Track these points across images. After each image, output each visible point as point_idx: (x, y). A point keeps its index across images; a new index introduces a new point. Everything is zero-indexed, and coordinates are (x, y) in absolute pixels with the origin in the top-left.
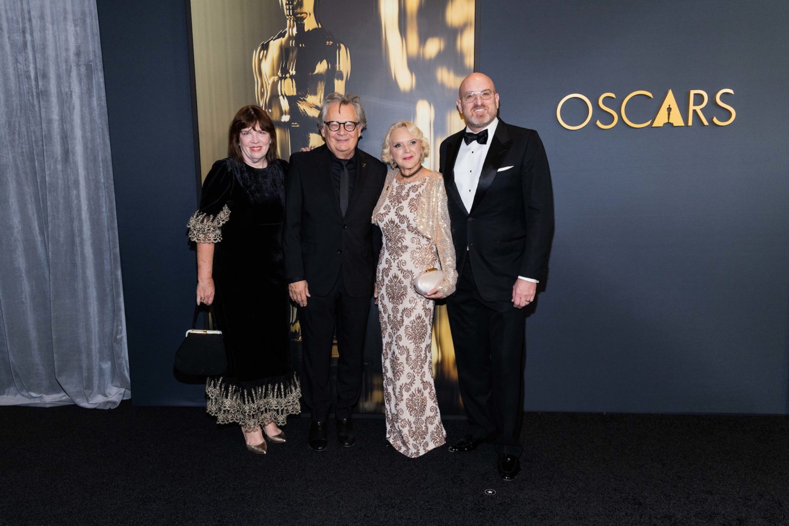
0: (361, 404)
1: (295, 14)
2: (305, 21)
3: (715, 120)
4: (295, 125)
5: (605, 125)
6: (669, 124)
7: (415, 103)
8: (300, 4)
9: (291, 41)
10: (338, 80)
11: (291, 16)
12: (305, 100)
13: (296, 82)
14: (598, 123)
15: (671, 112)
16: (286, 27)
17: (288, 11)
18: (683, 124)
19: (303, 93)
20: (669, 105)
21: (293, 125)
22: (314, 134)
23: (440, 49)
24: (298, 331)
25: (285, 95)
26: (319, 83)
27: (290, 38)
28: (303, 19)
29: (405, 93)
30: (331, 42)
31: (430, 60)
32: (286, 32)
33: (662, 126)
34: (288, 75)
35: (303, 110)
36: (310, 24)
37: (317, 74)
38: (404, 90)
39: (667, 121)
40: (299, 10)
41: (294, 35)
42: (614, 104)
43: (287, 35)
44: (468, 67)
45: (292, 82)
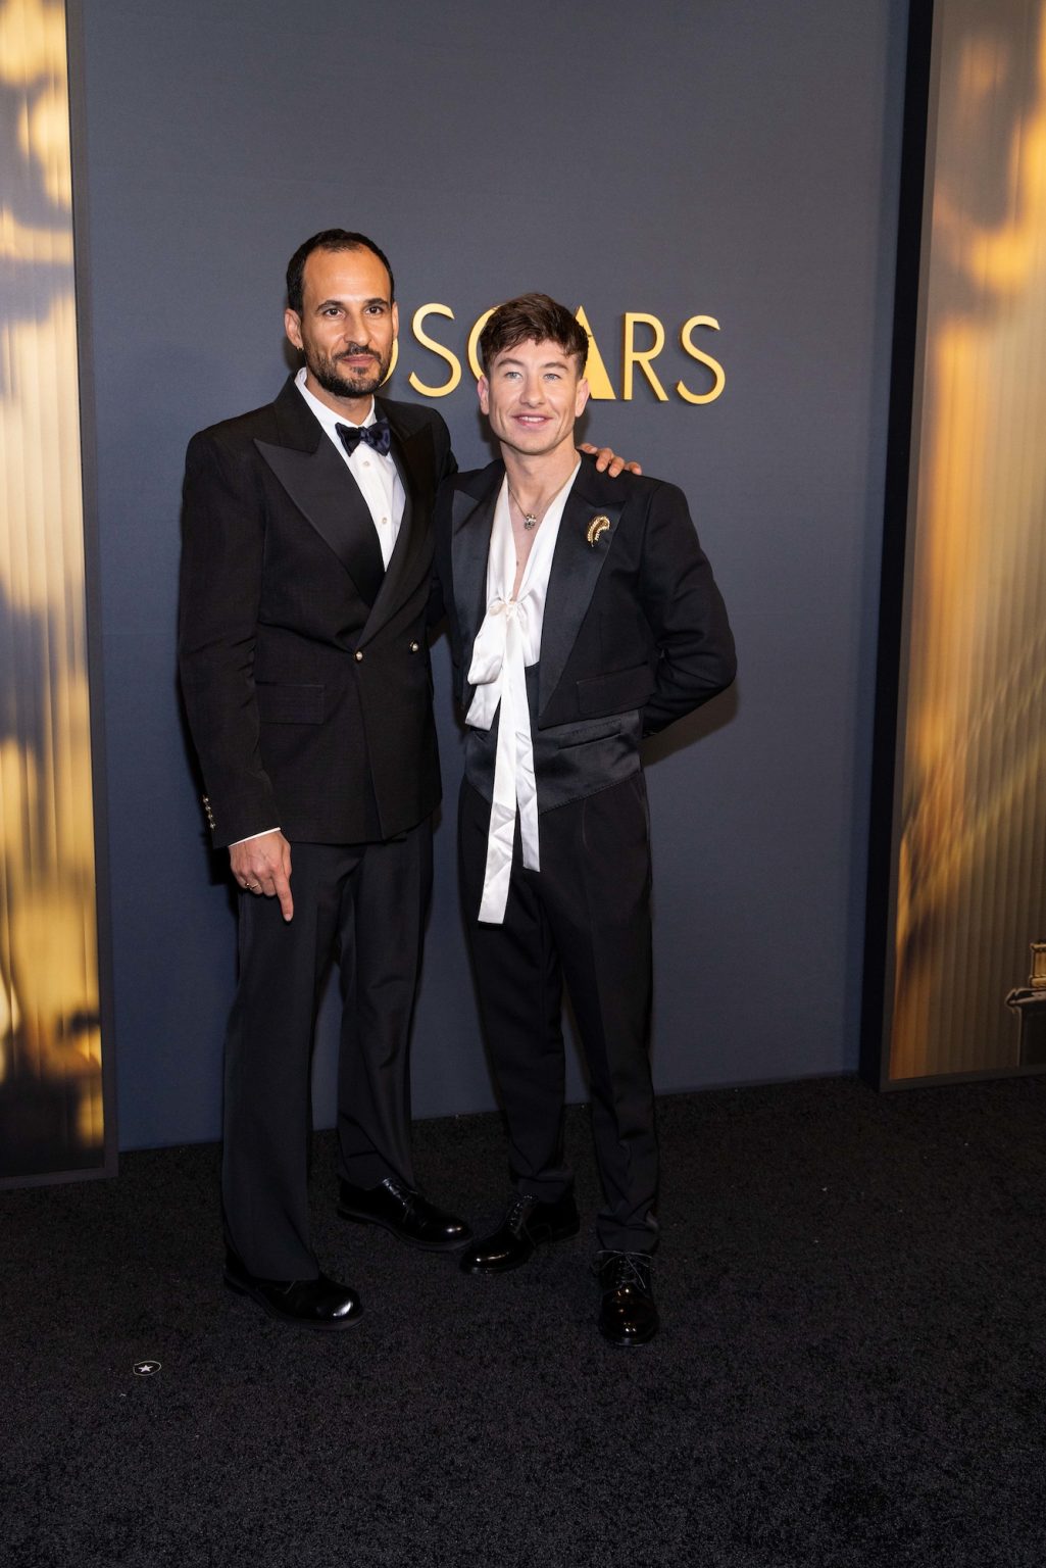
3: (682, 389)
44: (57, 198)
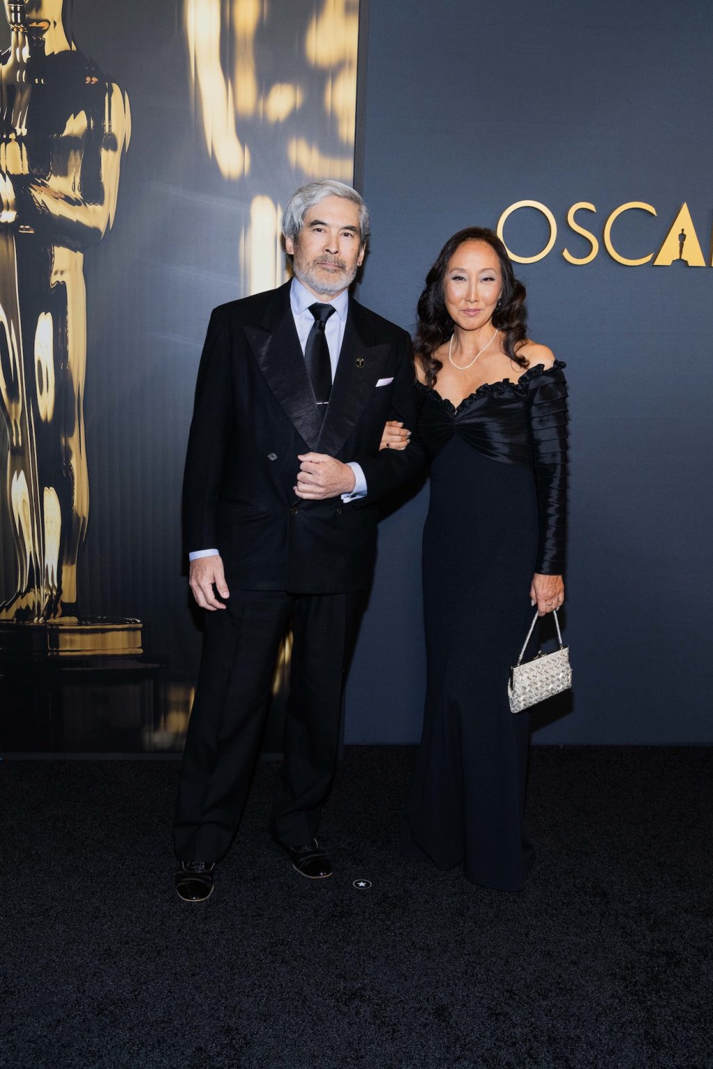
0: (147, 737)
1: (25, 22)
2: (46, 36)
4: (26, 229)
5: (578, 257)
6: (681, 263)
7: (248, 201)
8: (37, 3)
9: (18, 72)
10: (107, 150)
11: (19, 24)
12: (45, 185)
13: (27, 150)
14: (566, 254)
15: (684, 242)
16: (10, 45)
17: (13, 14)
18: (702, 263)
19: (41, 170)
20: (683, 230)
21: (22, 229)
22: (61, 248)
23: (295, 105)
24: (31, 608)
25: (8, 172)
26: (72, 153)
27: (17, 65)
28: (41, 31)
29: (230, 182)
30: (95, 80)
31: (277, 123)
32: (8, 54)
33: (669, 263)
34: (12, 136)
35: (40, 202)
36: (55, 42)
37: (68, 137)
38: (229, 177)
39: (678, 258)
40: (33, 15)
41: (25, 61)
42: (593, 221)
43: (11, 60)
45: (21, 149)
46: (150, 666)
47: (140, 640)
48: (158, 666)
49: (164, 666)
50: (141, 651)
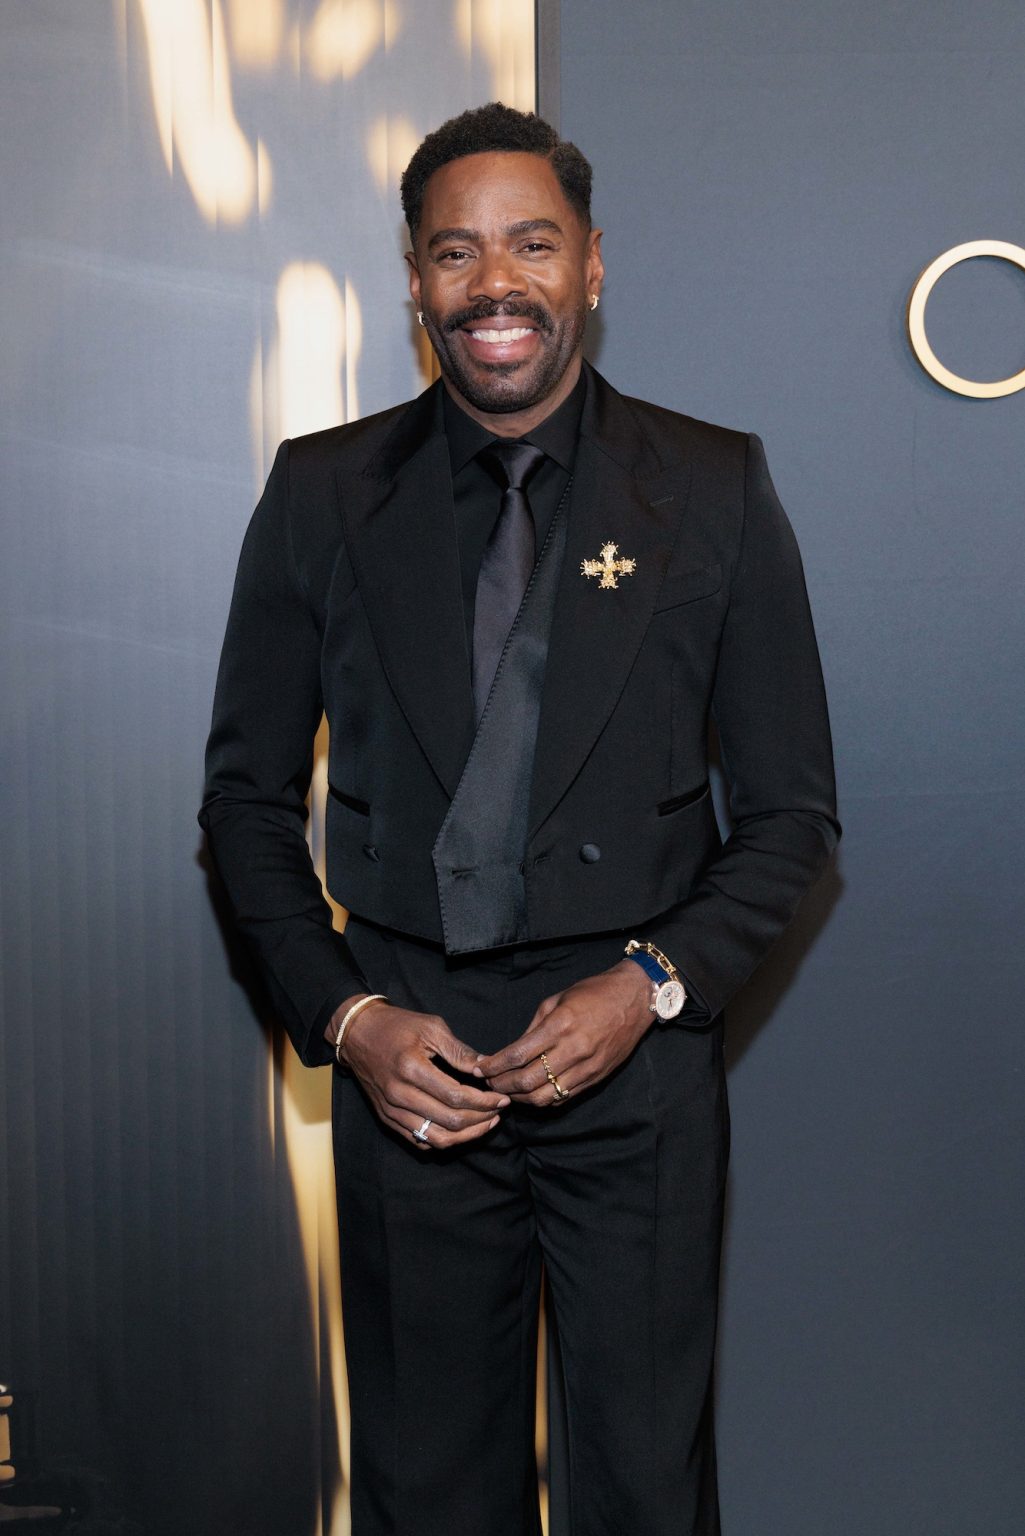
23: (382, 37)
29: (222, 231)
38: (219, 220)
46: (36, 1512)
47: (8, 1442)
48: (57, 1511)
49: (73, 1510)
50: (9, 1472)
